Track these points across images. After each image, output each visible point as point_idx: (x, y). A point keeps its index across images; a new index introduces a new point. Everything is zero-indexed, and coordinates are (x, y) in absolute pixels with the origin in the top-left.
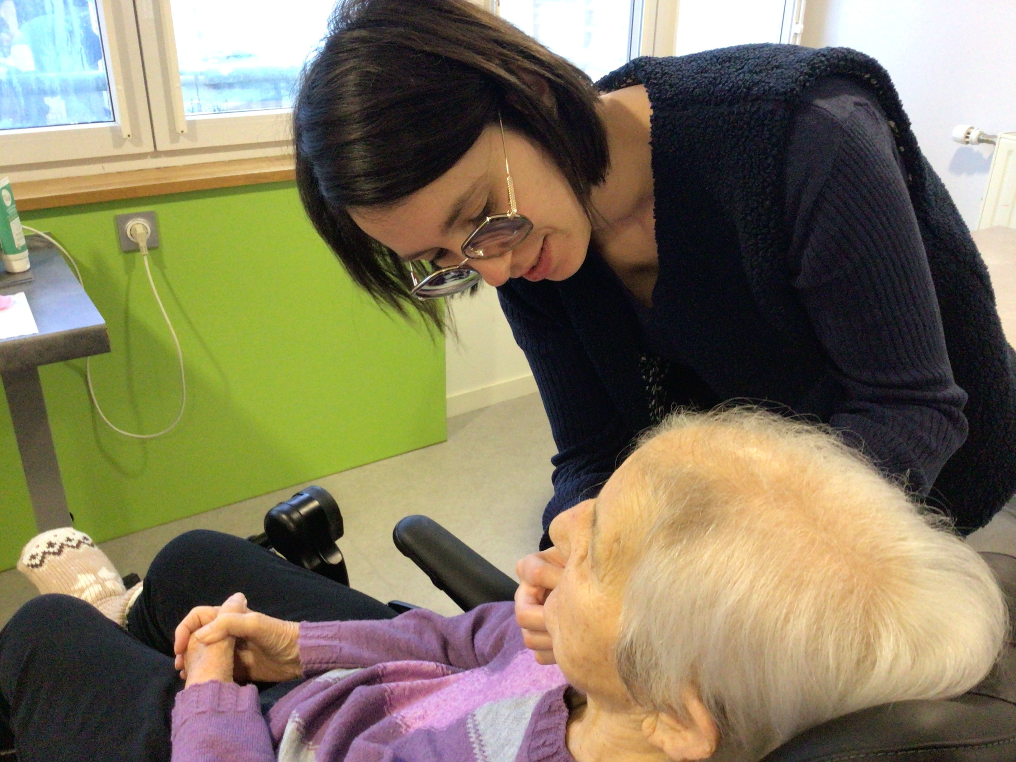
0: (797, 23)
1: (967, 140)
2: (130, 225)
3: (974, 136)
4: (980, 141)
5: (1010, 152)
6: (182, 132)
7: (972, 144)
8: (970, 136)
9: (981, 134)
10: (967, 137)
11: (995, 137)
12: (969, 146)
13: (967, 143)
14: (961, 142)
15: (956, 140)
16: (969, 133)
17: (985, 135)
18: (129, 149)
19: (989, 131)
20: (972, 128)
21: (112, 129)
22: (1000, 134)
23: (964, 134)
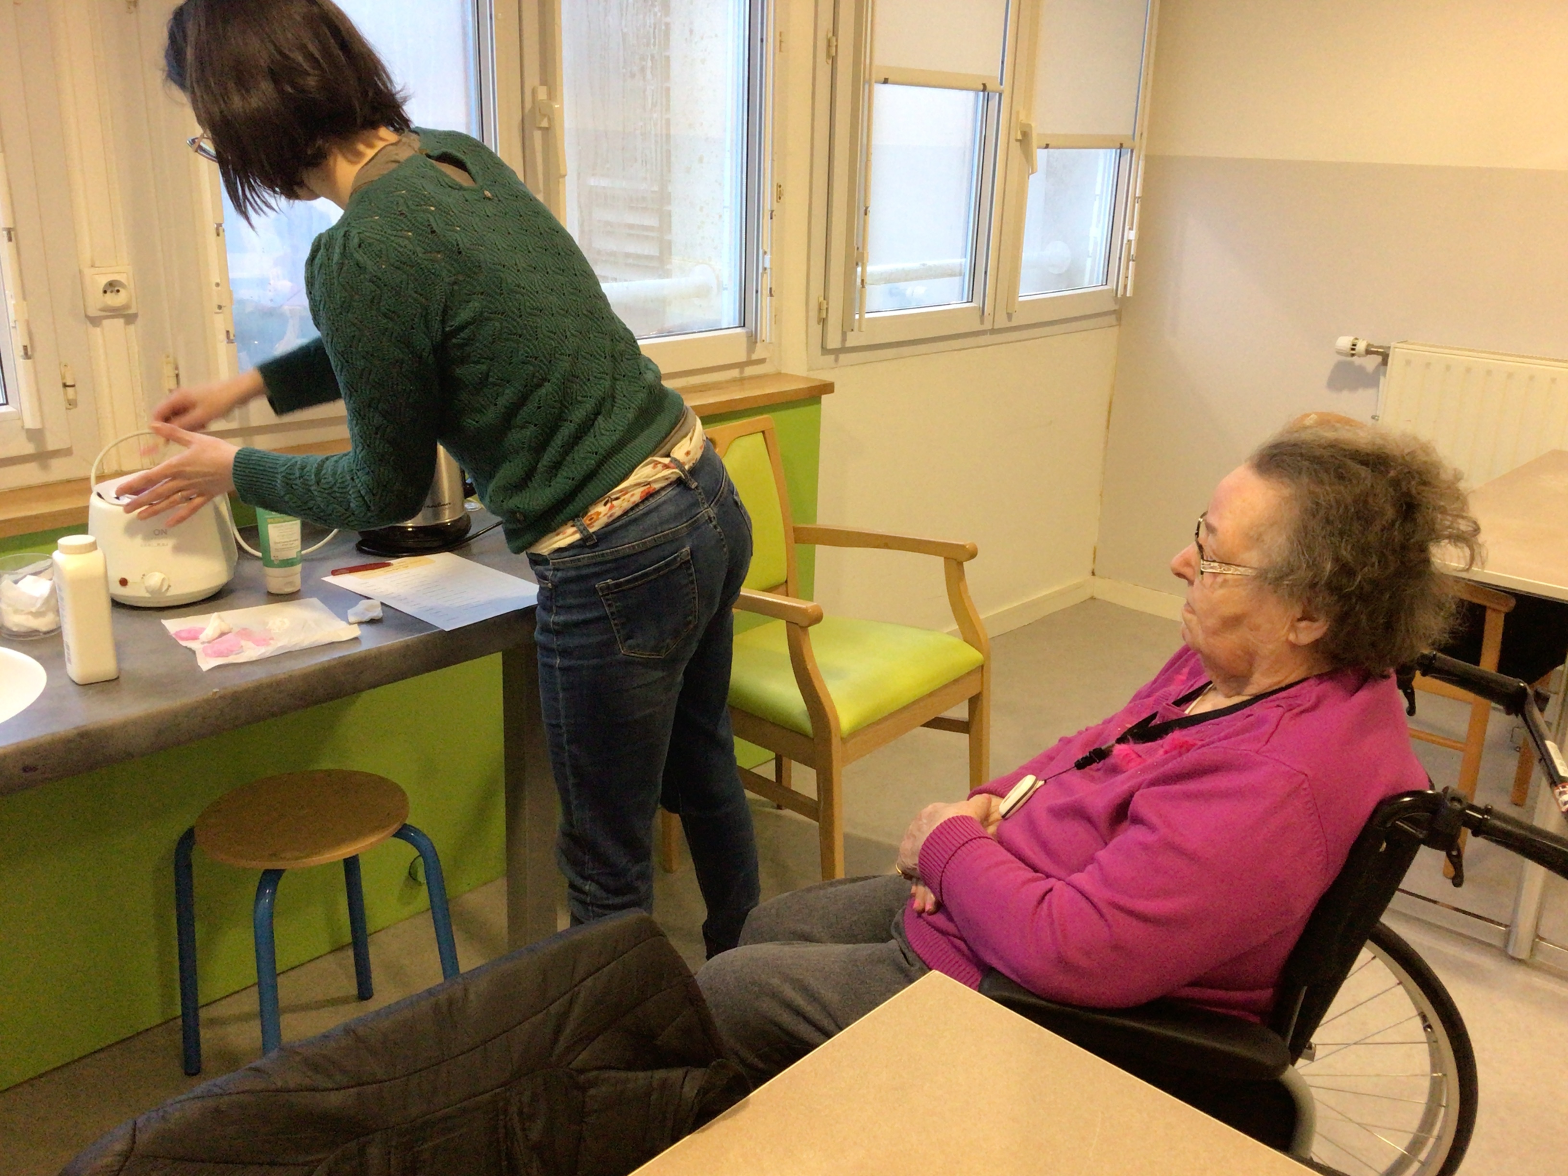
0: (1130, 229)
1: (1353, 352)
3: (1361, 346)
4: (1368, 352)
5: (1408, 363)
7: (1360, 356)
8: (1357, 348)
9: (1369, 345)
10: (1353, 349)
11: (1389, 348)
12: (1355, 358)
13: (1353, 355)
14: (1346, 355)
15: (1339, 353)
16: (1354, 345)
17: (1373, 346)
19: (1378, 342)
20: (1356, 339)
22: (1392, 344)
23: (1349, 346)
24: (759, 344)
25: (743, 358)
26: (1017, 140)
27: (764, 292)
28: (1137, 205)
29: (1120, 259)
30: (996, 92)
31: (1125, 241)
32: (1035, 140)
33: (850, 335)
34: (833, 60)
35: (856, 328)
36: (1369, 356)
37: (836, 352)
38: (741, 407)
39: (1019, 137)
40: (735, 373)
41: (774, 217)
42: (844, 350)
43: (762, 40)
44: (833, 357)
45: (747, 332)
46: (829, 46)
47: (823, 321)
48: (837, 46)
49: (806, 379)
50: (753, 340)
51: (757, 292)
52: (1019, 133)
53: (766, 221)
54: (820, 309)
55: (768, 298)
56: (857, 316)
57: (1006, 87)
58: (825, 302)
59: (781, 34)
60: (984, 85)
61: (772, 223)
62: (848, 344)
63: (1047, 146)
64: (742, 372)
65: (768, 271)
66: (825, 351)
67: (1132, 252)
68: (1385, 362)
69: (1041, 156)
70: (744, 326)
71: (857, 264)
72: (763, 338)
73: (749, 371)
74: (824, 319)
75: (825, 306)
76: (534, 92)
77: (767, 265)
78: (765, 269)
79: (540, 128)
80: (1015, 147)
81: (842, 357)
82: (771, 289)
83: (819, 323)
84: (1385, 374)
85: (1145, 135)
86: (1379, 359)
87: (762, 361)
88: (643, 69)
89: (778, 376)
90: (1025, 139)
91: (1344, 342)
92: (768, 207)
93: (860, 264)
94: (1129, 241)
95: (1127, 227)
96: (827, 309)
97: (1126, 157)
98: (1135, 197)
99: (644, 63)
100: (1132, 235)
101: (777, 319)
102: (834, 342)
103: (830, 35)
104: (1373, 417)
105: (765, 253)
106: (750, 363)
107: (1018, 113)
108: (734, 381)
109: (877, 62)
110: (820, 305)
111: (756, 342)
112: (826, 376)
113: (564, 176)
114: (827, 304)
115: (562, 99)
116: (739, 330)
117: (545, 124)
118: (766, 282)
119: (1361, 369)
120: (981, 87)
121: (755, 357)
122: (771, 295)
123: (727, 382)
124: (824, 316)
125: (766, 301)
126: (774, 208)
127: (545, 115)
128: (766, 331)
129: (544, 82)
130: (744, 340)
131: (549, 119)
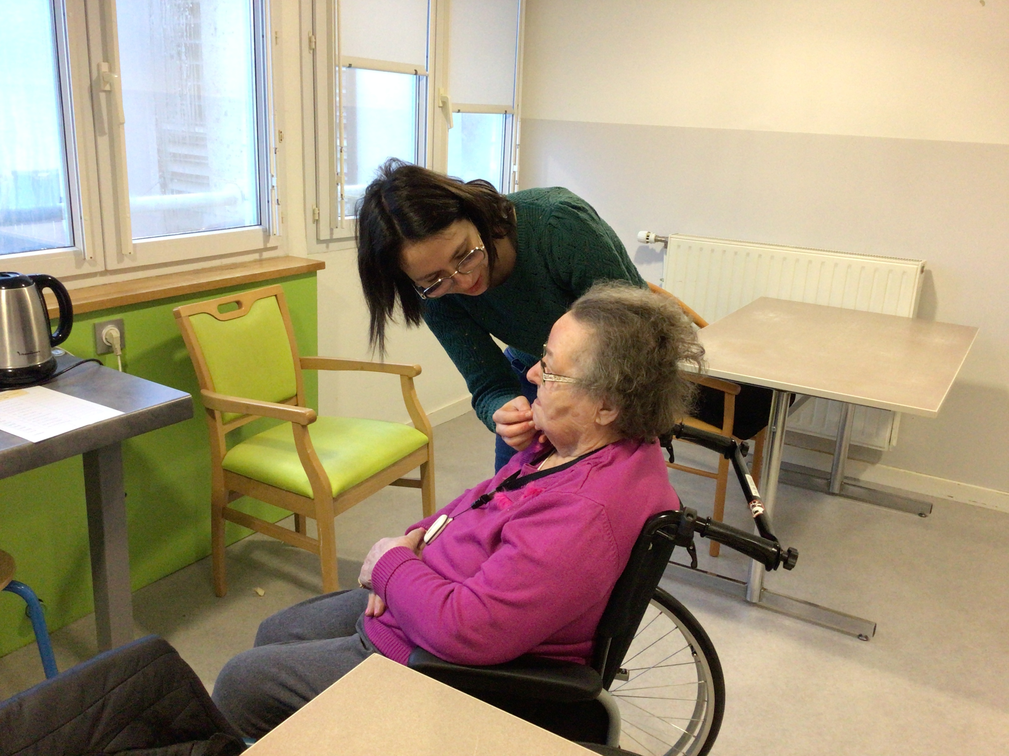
0: (515, 164)
1: (647, 240)
2: (104, 332)
3: (652, 237)
4: (656, 241)
5: (679, 246)
6: (130, 253)
7: (651, 243)
8: (650, 238)
9: (656, 236)
10: (648, 239)
11: (668, 238)
12: (649, 244)
13: (648, 242)
14: (643, 242)
15: (640, 241)
16: (648, 236)
17: (659, 237)
18: (86, 269)
19: (662, 234)
20: (649, 232)
21: (75, 251)
22: (670, 235)
23: (645, 237)
24: (272, 237)
25: (261, 246)
26: (439, 107)
27: (273, 202)
28: (517, 150)
29: (509, 183)
30: (424, 75)
31: (512, 172)
32: (450, 107)
33: (335, 230)
34: (314, 51)
35: (339, 227)
36: (657, 243)
37: (327, 242)
38: (261, 279)
39: (441, 105)
40: (256, 256)
41: (277, 153)
42: (332, 240)
43: (263, 36)
44: (324, 245)
45: (263, 229)
46: (310, 41)
47: (317, 222)
48: (315, 42)
49: (307, 260)
50: (267, 234)
51: (268, 202)
52: (440, 101)
53: (272, 156)
54: (314, 214)
55: (276, 206)
56: (339, 218)
57: (430, 72)
58: (317, 209)
59: (276, 33)
60: (416, 71)
61: (276, 157)
62: (335, 236)
63: (459, 111)
64: (261, 256)
65: (275, 188)
66: (319, 241)
67: (516, 179)
68: (666, 246)
69: (456, 118)
70: (261, 224)
71: (338, 184)
72: (275, 233)
73: (266, 255)
74: (317, 220)
75: (317, 212)
76: (98, 66)
77: (275, 184)
78: (273, 187)
79: (105, 91)
80: (438, 110)
81: (332, 245)
82: (278, 200)
83: (314, 223)
84: (666, 254)
85: (520, 105)
86: (663, 244)
87: (275, 248)
88: (179, 54)
89: (287, 258)
90: (444, 106)
91: (642, 235)
92: (273, 146)
93: (339, 184)
94: (514, 172)
95: (512, 164)
96: (319, 213)
97: (509, 120)
98: (516, 145)
99: (179, 49)
100: (515, 168)
101: (283, 220)
102: (325, 235)
103: (311, 34)
104: (661, 280)
105: (273, 176)
106: (266, 249)
107: (439, 90)
108: (255, 261)
109: (344, 53)
110: (314, 211)
111: (270, 235)
112: (319, 258)
113: (123, 123)
114: (319, 210)
115: (120, 71)
116: (257, 227)
117: (107, 88)
118: (274, 196)
119: (653, 250)
120: (414, 72)
121: (269, 245)
122: (278, 204)
123: (249, 262)
124: (317, 218)
125: (275, 208)
126: (277, 147)
127: (107, 82)
128: (276, 228)
129: (106, 59)
130: (261, 233)
131: (110, 85)
